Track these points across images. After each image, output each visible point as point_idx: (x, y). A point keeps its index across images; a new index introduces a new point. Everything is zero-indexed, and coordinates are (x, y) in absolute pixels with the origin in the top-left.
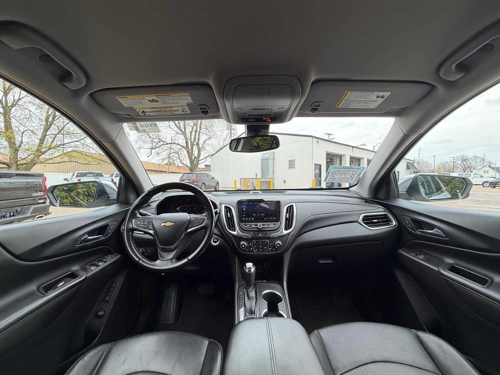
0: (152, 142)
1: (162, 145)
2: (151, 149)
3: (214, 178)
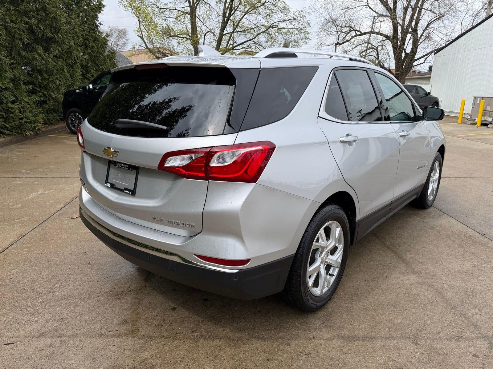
0: (339, 33)
1: (353, 37)
2: (336, 45)
3: (429, 93)
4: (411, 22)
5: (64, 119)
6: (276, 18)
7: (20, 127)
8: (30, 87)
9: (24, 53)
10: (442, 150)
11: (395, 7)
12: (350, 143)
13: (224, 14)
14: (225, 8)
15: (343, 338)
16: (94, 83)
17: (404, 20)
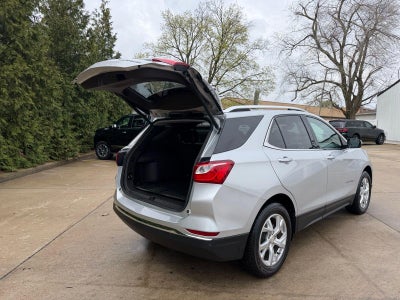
0: (299, 82)
1: (310, 85)
2: (296, 91)
4: (355, 73)
5: (94, 148)
6: (250, 72)
7: (64, 155)
8: (73, 127)
9: (72, 104)
10: (368, 169)
11: (342, 62)
12: (286, 162)
13: (210, 72)
14: (211, 68)
15: (284, 294)
16: (117, 124)
17: (350, 72)
